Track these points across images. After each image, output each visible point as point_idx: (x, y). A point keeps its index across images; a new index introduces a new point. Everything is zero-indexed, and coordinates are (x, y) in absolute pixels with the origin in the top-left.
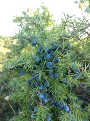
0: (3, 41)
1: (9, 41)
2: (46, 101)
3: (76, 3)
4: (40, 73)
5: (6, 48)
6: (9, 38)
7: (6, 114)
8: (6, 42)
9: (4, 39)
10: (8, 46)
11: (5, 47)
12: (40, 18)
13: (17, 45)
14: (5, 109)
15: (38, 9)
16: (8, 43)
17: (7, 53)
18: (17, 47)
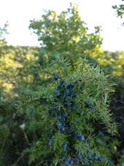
0: (13, 52)
1: (22, 52)
2: (64, 129)
3: (114, 7)
4: (60, 105)
5: (16, 62)
6: (21, 49)
7: (17, 146)
8: (17, 53)
9: (14, 49)
10: (19, 59)
11: (15, 60)
12: (67, 25)
13: (35, 65)
14: (16, 140)
15: (64, 12)
16: (19, 55)
17: (18, 69)
18: (35, 67)
